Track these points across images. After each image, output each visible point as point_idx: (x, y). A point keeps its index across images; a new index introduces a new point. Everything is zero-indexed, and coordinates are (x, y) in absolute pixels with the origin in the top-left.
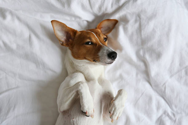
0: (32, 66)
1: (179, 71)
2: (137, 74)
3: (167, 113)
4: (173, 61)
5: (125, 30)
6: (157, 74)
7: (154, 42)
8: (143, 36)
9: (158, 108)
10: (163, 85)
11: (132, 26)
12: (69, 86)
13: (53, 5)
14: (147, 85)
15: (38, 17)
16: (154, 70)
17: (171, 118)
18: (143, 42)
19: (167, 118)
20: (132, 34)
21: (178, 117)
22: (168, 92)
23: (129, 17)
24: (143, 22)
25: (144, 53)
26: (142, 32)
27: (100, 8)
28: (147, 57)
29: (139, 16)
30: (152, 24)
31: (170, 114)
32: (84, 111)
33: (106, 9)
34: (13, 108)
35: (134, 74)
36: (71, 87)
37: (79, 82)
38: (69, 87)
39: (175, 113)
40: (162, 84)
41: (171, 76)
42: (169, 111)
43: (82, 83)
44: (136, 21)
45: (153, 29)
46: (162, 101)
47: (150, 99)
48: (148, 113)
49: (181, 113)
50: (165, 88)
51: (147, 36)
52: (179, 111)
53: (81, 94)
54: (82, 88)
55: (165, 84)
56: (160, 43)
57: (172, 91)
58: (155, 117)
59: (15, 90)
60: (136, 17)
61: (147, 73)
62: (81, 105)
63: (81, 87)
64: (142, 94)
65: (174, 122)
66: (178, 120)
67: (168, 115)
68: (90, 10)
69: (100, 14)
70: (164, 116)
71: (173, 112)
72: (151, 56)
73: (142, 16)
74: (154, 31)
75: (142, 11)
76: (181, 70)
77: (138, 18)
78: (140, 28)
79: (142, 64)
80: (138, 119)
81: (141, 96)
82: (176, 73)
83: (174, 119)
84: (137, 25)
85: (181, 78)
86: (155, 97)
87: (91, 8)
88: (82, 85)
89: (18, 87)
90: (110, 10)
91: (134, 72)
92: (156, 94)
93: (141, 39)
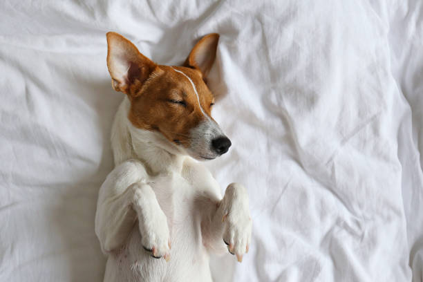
0: (40, 155)
1: (359, 128)
2: (269, 146)
3: (342, 223)
4: (343, 108)
5: (233, 51)
6: (313, 141)
7: (298, 71)
8: (273, 62)
9: (323, 214)
10: (328, 162)
11: (247, 43)
12: (114, 195)
13: (68, 17)
14: (294, 167)
15: (40, 45)
16: (305, 132)
17: (352, 233)
18: (275, 75)
19: (344, 233)
20: (249, 59)
21: (367, 228)
22: (340, 176)
23: (237, 23)
24: (271, 31)
25: (280, 98)
26: (271, 52)
27: (172, 11)
28: (288, 106)
29: (259, 18)
30: (289, 34)
31: (350, 224)
32: (148, 247)
33: (186, 12)
34: (9, 249)
35: (263, 147)
36: (118, 198)
37: (133, 185)
38: (114, 198)
39: (359, 220)
40: (326, 162)
41: (343, 142)
42: (347, 217)
43: (139, 187)
44: (254, 30)
45: (294, 44)
46: (331, 199)
47: (304, 195)
48: (302, 228)
49: (373, 219)
50: (333, 169)
51: (283, 59)
52: (368, 216)
53: (140, 209)
54: (139, 197)
55: (331, 159)
56: (311, 73)
57: (349, 172)
58: (318, 235)
59: (9, 211)
60: (253, 22)
61: (289, 141)
62: (142, 233)
63: (138, 195)
64: (285, 188)
65: (360, 240)
66: (369, 233)
67: (346, 227)
68: (152, 17)
69: (173, 24)
70: (336, 229)
71: (356, 218)
72: (294, 102)
73: (267, 18)
74: (295, 47)
75: (264, 6)
76: (363, 126)
77: (258, 24)
78: (265, 46)
79: (277, 123)
80: (282, 242)
81: (283, 192)
82: (353, 134)
83: (360, 233)
84: (257, 39)
85: (364, 142)
86: (315, 191)
87: (153, 12)
88: (139, 191)
89: (13, 204)
90: (194, 12)
91: (261, 141)
92: (315, 183)
93: (270, 68)
